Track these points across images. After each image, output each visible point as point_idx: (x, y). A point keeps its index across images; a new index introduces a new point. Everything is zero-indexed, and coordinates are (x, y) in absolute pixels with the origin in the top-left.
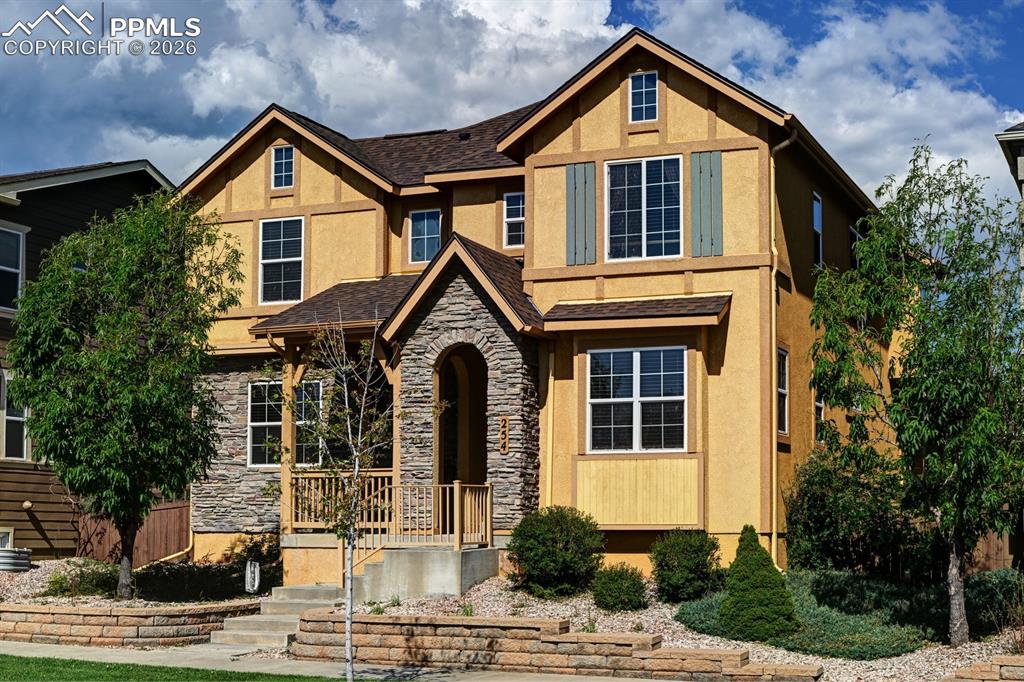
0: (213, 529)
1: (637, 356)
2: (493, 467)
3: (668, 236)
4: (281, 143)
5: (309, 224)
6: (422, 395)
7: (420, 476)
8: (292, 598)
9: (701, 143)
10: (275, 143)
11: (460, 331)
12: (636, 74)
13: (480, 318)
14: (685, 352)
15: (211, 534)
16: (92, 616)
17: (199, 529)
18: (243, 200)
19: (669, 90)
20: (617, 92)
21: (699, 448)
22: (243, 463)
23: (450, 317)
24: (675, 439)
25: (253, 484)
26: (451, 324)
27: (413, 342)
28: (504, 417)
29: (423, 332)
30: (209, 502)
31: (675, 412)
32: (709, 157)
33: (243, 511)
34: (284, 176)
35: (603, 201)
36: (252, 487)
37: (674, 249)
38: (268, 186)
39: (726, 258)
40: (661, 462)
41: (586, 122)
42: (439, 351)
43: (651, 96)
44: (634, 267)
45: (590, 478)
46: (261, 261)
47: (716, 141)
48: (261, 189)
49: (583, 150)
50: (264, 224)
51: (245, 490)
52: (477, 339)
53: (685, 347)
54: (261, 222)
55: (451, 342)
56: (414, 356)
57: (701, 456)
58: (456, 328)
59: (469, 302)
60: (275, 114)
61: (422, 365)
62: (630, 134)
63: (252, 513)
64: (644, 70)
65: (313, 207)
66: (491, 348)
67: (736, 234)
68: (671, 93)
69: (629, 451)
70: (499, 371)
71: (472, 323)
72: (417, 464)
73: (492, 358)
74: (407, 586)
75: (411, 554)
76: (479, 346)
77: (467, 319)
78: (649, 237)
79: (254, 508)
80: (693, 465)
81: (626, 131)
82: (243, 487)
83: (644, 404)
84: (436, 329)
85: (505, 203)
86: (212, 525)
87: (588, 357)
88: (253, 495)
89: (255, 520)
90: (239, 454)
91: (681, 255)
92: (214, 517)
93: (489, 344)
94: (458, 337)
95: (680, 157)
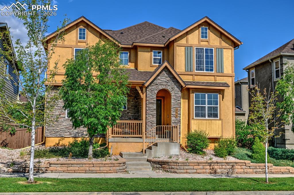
0: (53, 136)
1: (206, 95)
2: (173, 121)
3: (210, 67)
4: (82, 27)
6: (153, 101)
7: (153, 123)
8: (129, 156)
9: (218, 46)
10: (80, 27)
11: (164, 86)
12: (202, 27)
13: (169, 83)
14: (218, 95)
15: (52, 138)
16: (106, 164)
17: (48, 136)
18: (68, 41)
19: (211, 32)
20: (198, 30)
21: (222, 118)
22: (65, 117)
23: (161, 82)
24: (216, 116)
25: (68, 123)
26: (162, 84)
27: (150, 87)
28: (177, 108)
29: (153, 85)
30: (51, 128)
31: (216, 109)
32: (220, 50)
33: (64, 131)
34: (82, 36)
35: (194, 56)
36: (67, 124)
37: (212, 70)
38: (77, 39)
39: (225, 74)
40: (212, 121)
41: (190, 36)
42: (158, 90)
43: (206, 33)
44: (203, 74)
45: (195, 125)
47: (222, 46)
48: (75, 39)
49: (189, 43)
50: (76, 49)
51: (65, 125)
52: (169, 88)
53: (218, 94)
54: (75, 48)
55: (161, 88)
56: (150, 91)
57: (222, 120)
58: (163, 85)
59: (167, 78)
60: (82, 19)
61: (153, 93)
62: (201, 41)
63: (67, 132)
64: (205, 26)
66: (172, 91)
67: (226, 68)
68: (211, 33)
69: (205, 118)
70: (175, 97)
71: (167, 84)
72: (152, 119)
73: (173, 93)
74: (165, 152)
75: (166, 144)
76: (169, 90)
77: (166, 83)
78: (206, 67)
79: (68, 130)
80: (220, 122)
82: (64, 124)
83: (208, 107)
84: (157, 84)
85: (153, 53)
86: (53, 135)
87: (194, 94)
88: (68, 126)
89: (69, 133)
90: (63, 114)
91: (214, 72)
92: (54, 132)
93: (172, 89)
94: (164, 87)
95: (213, 49)
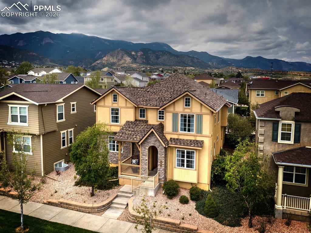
2: (159, 169)
5: (120, 110)
6: (145, 154)
9: (198, 113)
10: (113, 94)
11: (153, 144)
12: (186, 98)
18: (107, 103)
20: (182, 101)
21: (197, 169)
24: (192, 167)
25: (110, 154)
27: (144, 144)
28: (161, 160)
29: (146, 143)
31: (193, 162)
32: (200, 115)
34: (115, 100)
35: (179, 120)
38: (112, 101)
39: (203, 135)
40: (190, 171)
42: (149, 147)
43: (189, 102)
44: (185, 134)
45: (176, 172)
46: (111, 115)
47: (202, 113)
50: (111, 108)
53: (195, 151)
55: (151, 145)
56: (144, 147)
57: (197, 171)
60: (113, 89)
61: (146, 149)
64: (188, 97)
65: (121, 106)
66: (158, 148)
67: (205, 130)
68: (193, 102)
69: (184, 168)
70: (160, 152)
76: (156, 147)
77: (154, 142)
80: (196, 172)
81: (184, 108)
83: (187, 160)
84: (148, 143)
85: (158, 112)
87: (176, 150)
88: (110, 156)
91: (194, 133)
95: (194, 115)
